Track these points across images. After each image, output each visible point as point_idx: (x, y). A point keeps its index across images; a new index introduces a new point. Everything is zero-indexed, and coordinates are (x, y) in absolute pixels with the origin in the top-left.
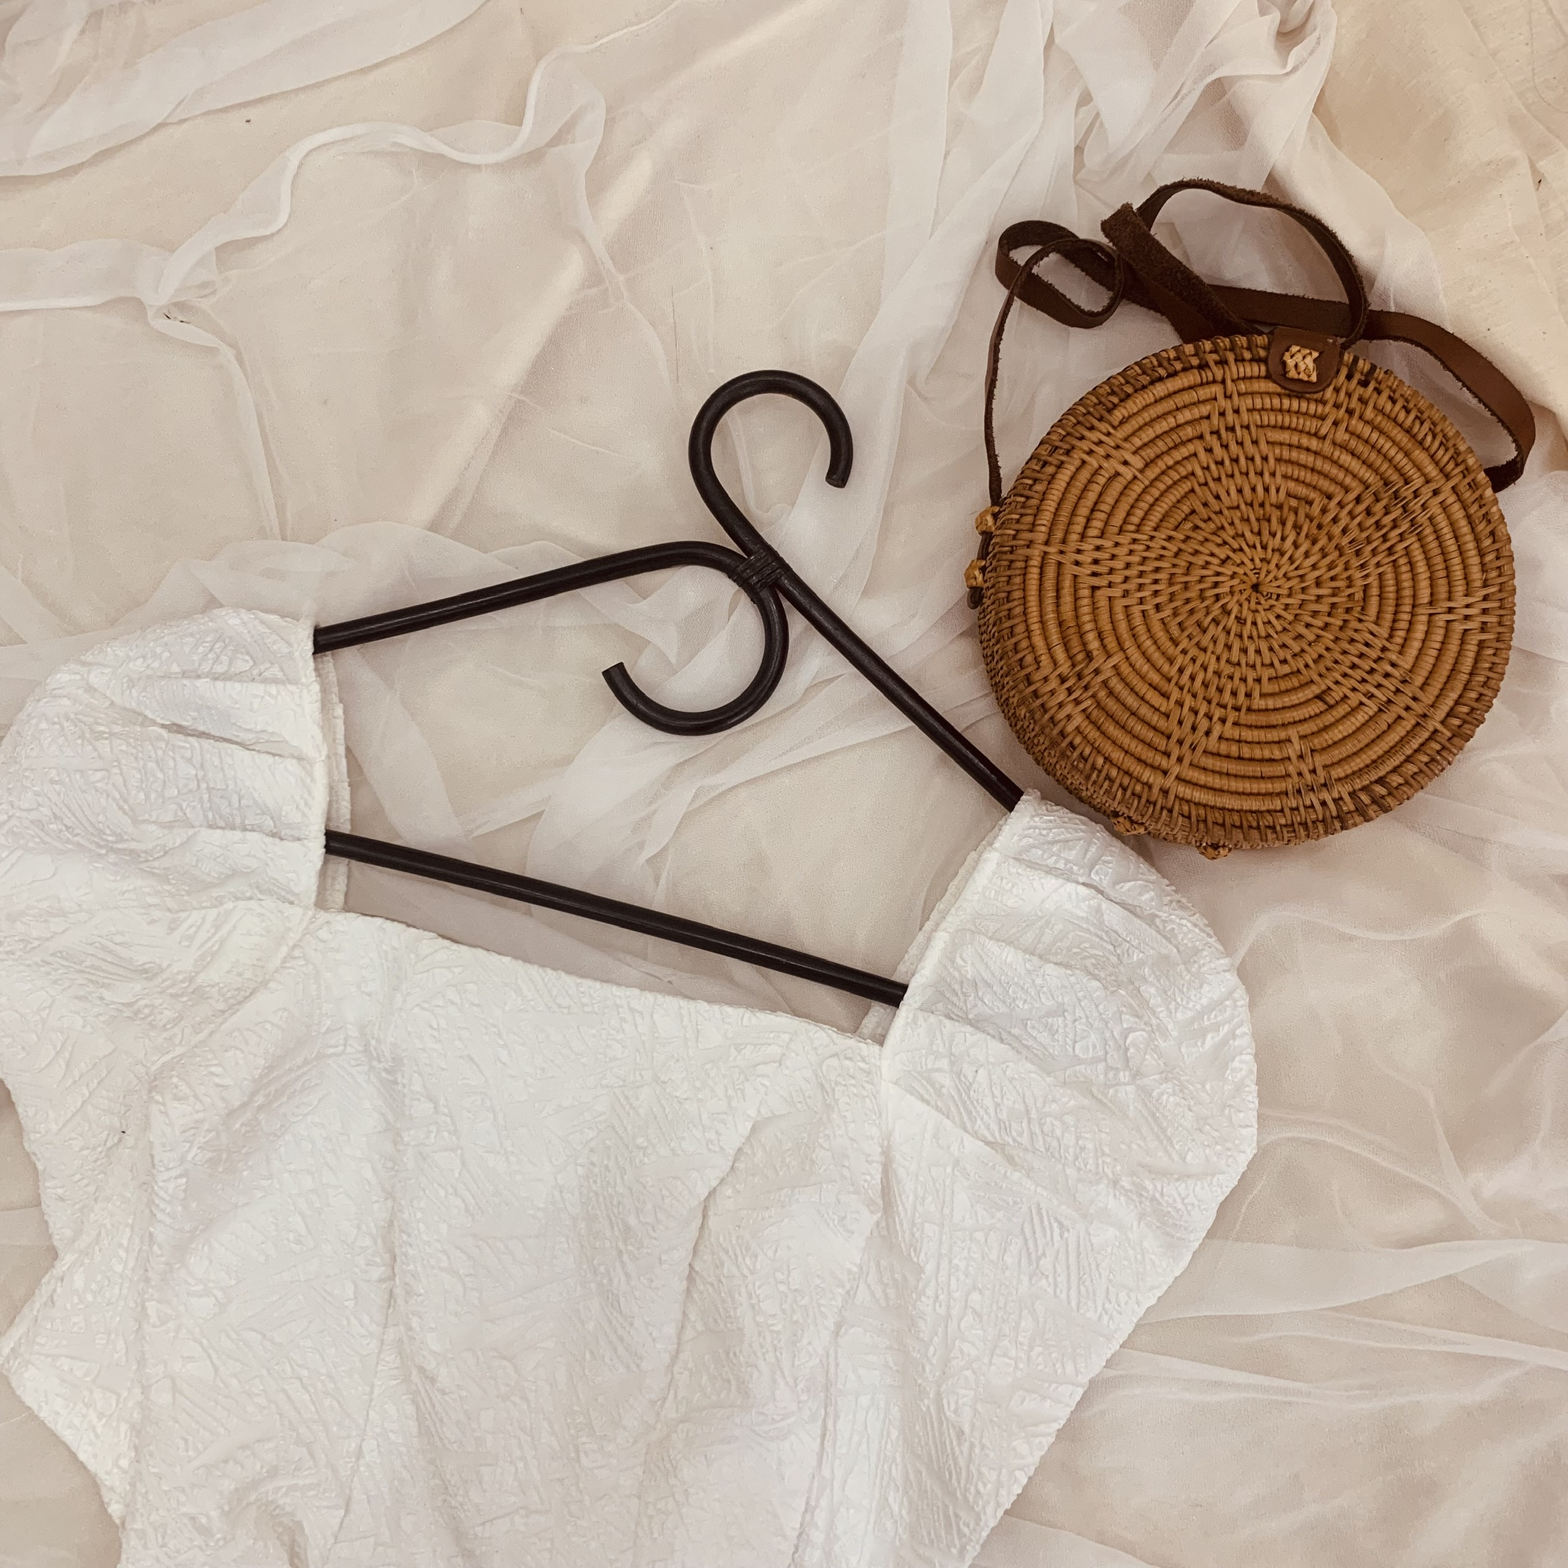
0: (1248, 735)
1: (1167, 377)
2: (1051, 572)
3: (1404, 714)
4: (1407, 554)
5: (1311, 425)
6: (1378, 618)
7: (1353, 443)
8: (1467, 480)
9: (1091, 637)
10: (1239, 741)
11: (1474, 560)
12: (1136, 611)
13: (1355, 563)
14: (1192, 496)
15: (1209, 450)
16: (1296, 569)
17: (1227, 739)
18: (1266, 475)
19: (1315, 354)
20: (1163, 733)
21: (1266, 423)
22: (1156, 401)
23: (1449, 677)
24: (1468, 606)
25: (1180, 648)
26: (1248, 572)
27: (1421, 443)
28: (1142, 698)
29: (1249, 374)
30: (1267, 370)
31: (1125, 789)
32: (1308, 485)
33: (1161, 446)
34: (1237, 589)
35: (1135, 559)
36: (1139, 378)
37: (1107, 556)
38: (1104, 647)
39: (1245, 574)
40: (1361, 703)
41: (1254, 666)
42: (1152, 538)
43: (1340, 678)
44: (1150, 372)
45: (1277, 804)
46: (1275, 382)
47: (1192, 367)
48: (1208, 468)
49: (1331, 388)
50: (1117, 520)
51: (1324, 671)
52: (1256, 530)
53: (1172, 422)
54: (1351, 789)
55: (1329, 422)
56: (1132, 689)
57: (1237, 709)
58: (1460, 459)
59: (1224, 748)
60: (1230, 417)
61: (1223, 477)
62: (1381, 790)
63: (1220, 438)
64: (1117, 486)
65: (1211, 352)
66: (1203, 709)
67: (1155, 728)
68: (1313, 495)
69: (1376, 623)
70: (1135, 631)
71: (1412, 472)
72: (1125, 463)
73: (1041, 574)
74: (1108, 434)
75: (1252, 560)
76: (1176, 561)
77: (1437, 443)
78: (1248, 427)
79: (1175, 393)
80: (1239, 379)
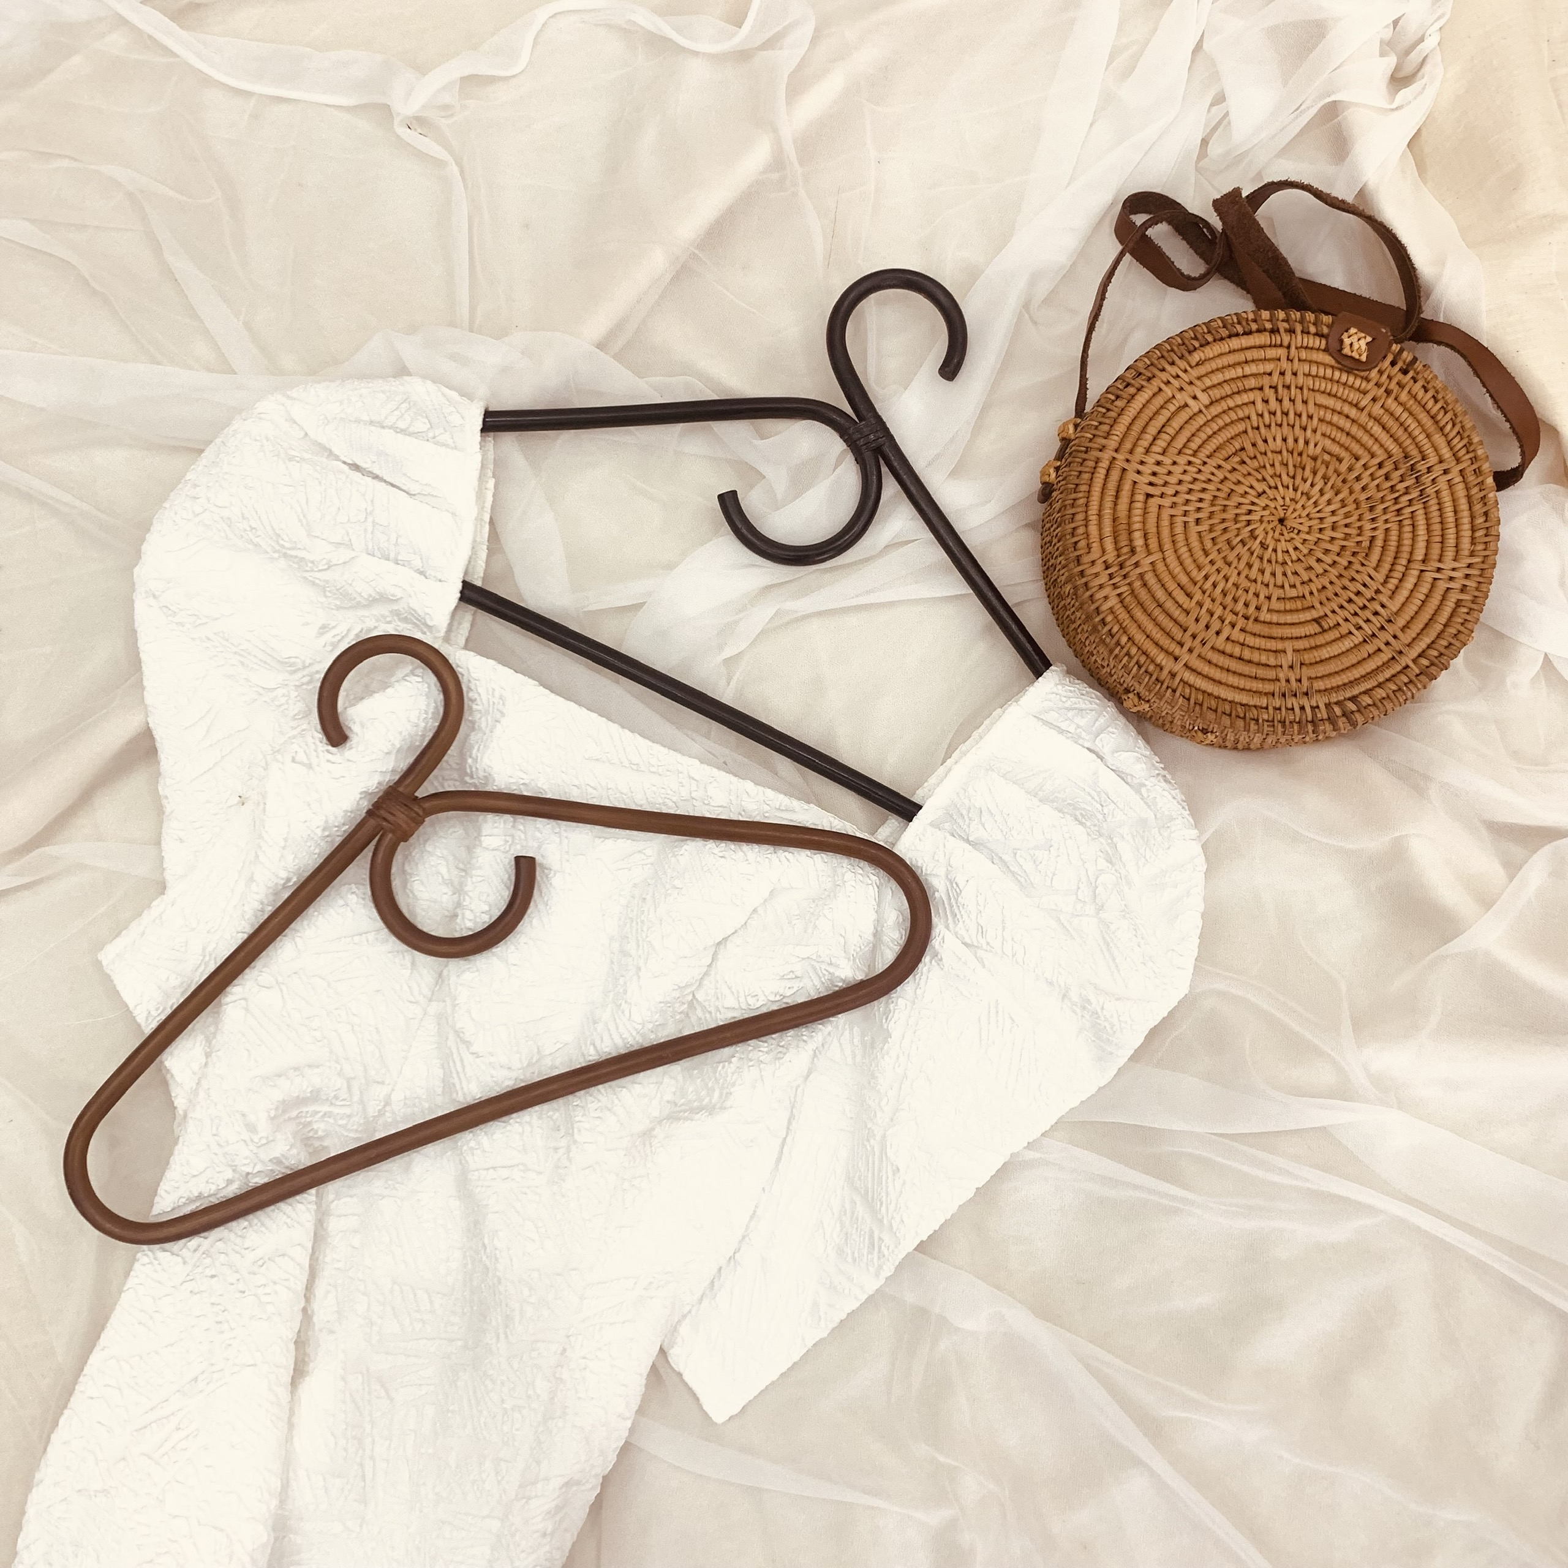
0: (1251, 640)
1: (1243, 335)
2: (1115, 475)
3: (1383, 647)
4: (1412, 518)
5: (1354, 396)
6: (1377, 566)
7: (1386, 418)
8: (1475, 466)
9: (1138, 536)
10: (1243, 645)
11: (1466, 533)
12: (1179, 520)
13: (1368, 516)
14: (1244, 436)
15: (1266, 402)
16: (1318, 512)
17: (1233, 641)
18: (1309, 432)
19: (1369, 339)
20: (1181, 626)
21: (1316, 388)
22: (1230, 352)
23: (1427, 624)
24: (1454, 569)
25: (1210, 558)
26: (1278, 507)
27: (1442, 429)
28: (1170, 594)
29: (1310, 345)
30: (1327, 344)
31: (1140, 667)
32: (1342, 446)
33: (1227, 389)
34: (1266, 519)
35: (1187, 478)
36: (1219, 330)
37: (1165, 471)
38: (1147, 545)
39: (1275, 508)
40: (1351, 633)
41: (1267, 585)
42: (1205, 463)
43: (1337, 609)
44: (1229, 326)
45: (1263, 702)
46: (1330, 355)
47: (1265, 330)
48: (1262, 415)
49: (1377, 369)
50: (1179, 443)
51: (1325, 601)
52: (1291, 474)
53: (1239, 372)
54: (1327, 702)
55: (1369, 396)
56: (1163, 585)
57: (1247, 618)
58: (1471, 449)
59: (1229, 648)
60: (1288, 377)
61: (1273, 424)
62: (1352, 706)
63: (1276, 392)
64: (1184, 416)
65: (1283, 321)
66: (1219, 611)
67: (1175, 621)
68: (1344, 454)
69: (1375, 569)
70: (1174, 538)
71: (1430, 451)
72: (1195, 398)
73: (1107, 475)
74: (1185, 371)
75: (1283, 498)
76: (1220, 486)
77: (1454, 433)
78: (1301, 389)
79: (1247, 349)
80: (1302, 347)
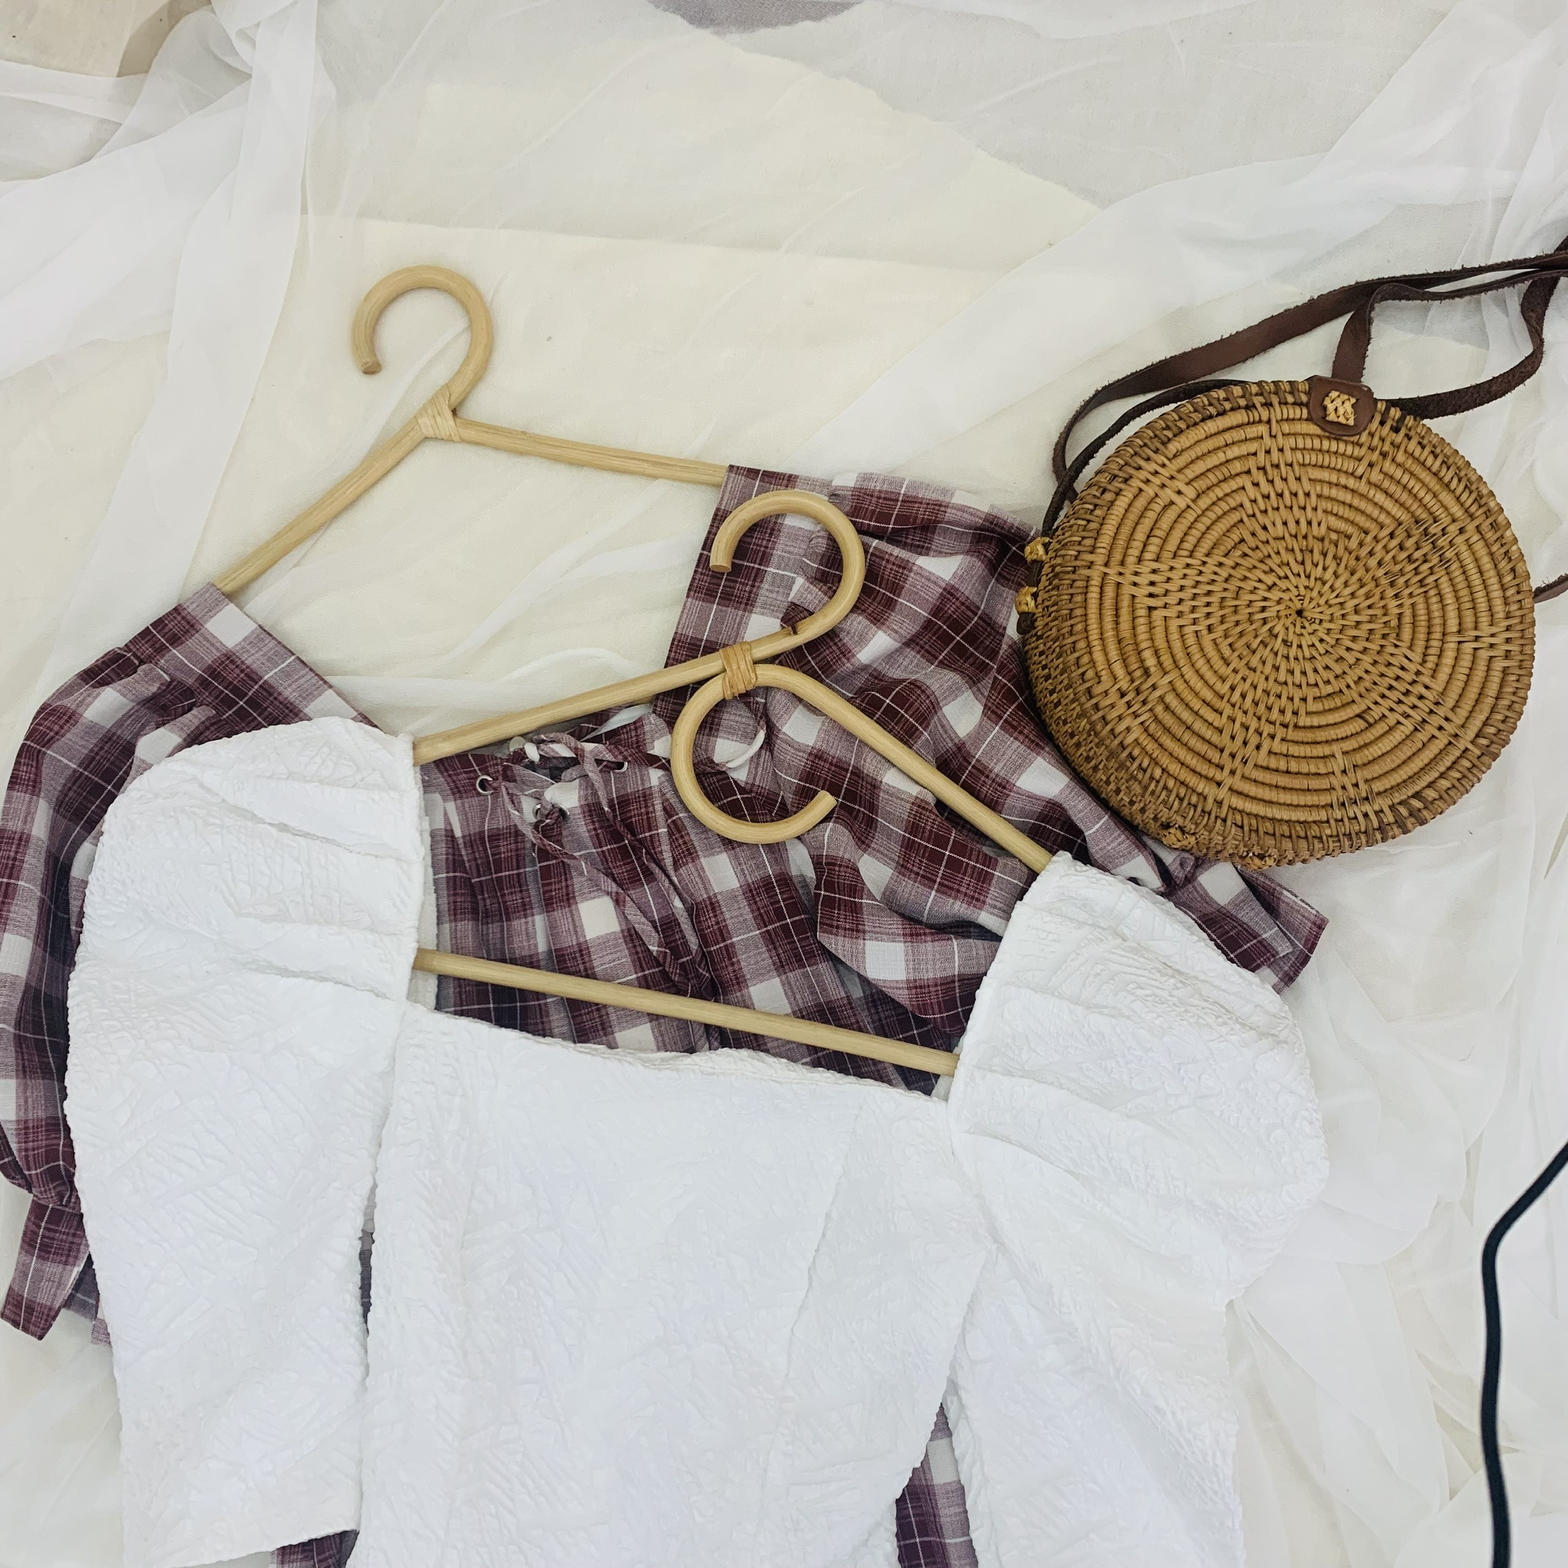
0: (1295, 750)
1: (1217, 416)
2: (1110, 592)
3: (1437, 733)
4: (1437, 586)
5: (1349, 465)
6: (1411, 645)
7: (1386, 484)
8: (1490, 520)
9: (1148, 655)
10: (1286, 756)
11: (1496, 594)
12: (1189, 630)
13: (1390, 593)
14: (1240, 526)
15: (1256, 485)
16: (1336, 597)
17: (1276, 754)
18: (1309, 509)
19: (1353, 400)
20: (1216, 747)
21: (1307, 461)
22: (1206, 438)
23: (1477, 701)
24: (1493, 635)
25: (1231, 667)
26: (1293, 598)
27: (1447, 485)
28: (1197, 713)
29: (1291, 416)
30: (1309, 413)
31: (1182, 800)
32: (1347, 520)
33: (1212, 478)
34: (1282, 614)
35: (1188, 582)
36: (1192, 415)
37: (1164, 579)
38: (1160, 664)
39: (1291, 600)
40: (1399, 723)
41: (1300, 686)
42: (1204, 563)
43: (1379, 700)
44: (1201, 410)
45: (1323, 815)
46: (1316, 424)
47: (1239, 407)
48: (1255, 501)
49: (1367, 431)
50: (1172, 545)
51: (1363, 691)
52: (1300, 559)
53: (1221, 457)
54: (1391, 803)
55: (1365, 462)
56: (1187, 705)
57: (1286, 726)
58: (1483, 501)
59: (1273, 763)
60: (1275, 456)
61: (1270, 509)
62: (1417, 804)
63: (1266, 473)
64: (1171, 514)
65: (1256, 395)
66: (1254, 724)
67: (1209, 742)
68: (1350, 530)
69: (1410, 648)
70: (1189, 650)
71: (1439, 512)
72: (1179, 492)
73: (1101, 593)
74: (1164, 466)
75: (1297, 587)
76: (1226, 586)
77: (1462, 486)
78: (1291, 465)
79: (1224, 431)
80: (1282, 420)
